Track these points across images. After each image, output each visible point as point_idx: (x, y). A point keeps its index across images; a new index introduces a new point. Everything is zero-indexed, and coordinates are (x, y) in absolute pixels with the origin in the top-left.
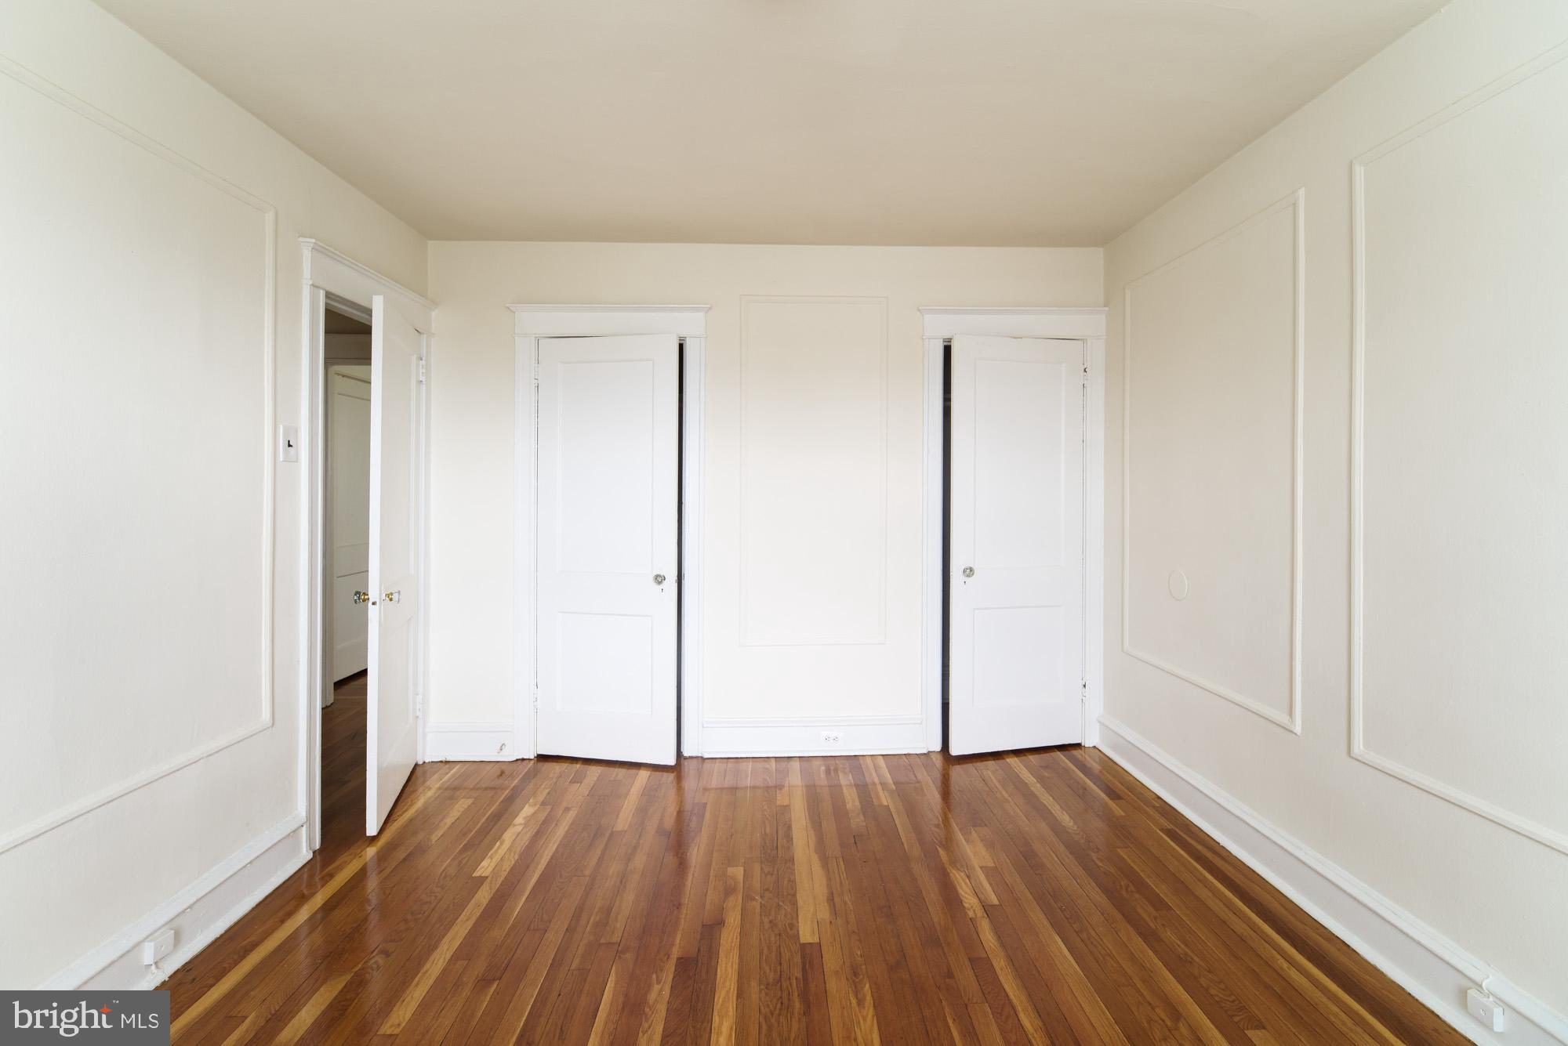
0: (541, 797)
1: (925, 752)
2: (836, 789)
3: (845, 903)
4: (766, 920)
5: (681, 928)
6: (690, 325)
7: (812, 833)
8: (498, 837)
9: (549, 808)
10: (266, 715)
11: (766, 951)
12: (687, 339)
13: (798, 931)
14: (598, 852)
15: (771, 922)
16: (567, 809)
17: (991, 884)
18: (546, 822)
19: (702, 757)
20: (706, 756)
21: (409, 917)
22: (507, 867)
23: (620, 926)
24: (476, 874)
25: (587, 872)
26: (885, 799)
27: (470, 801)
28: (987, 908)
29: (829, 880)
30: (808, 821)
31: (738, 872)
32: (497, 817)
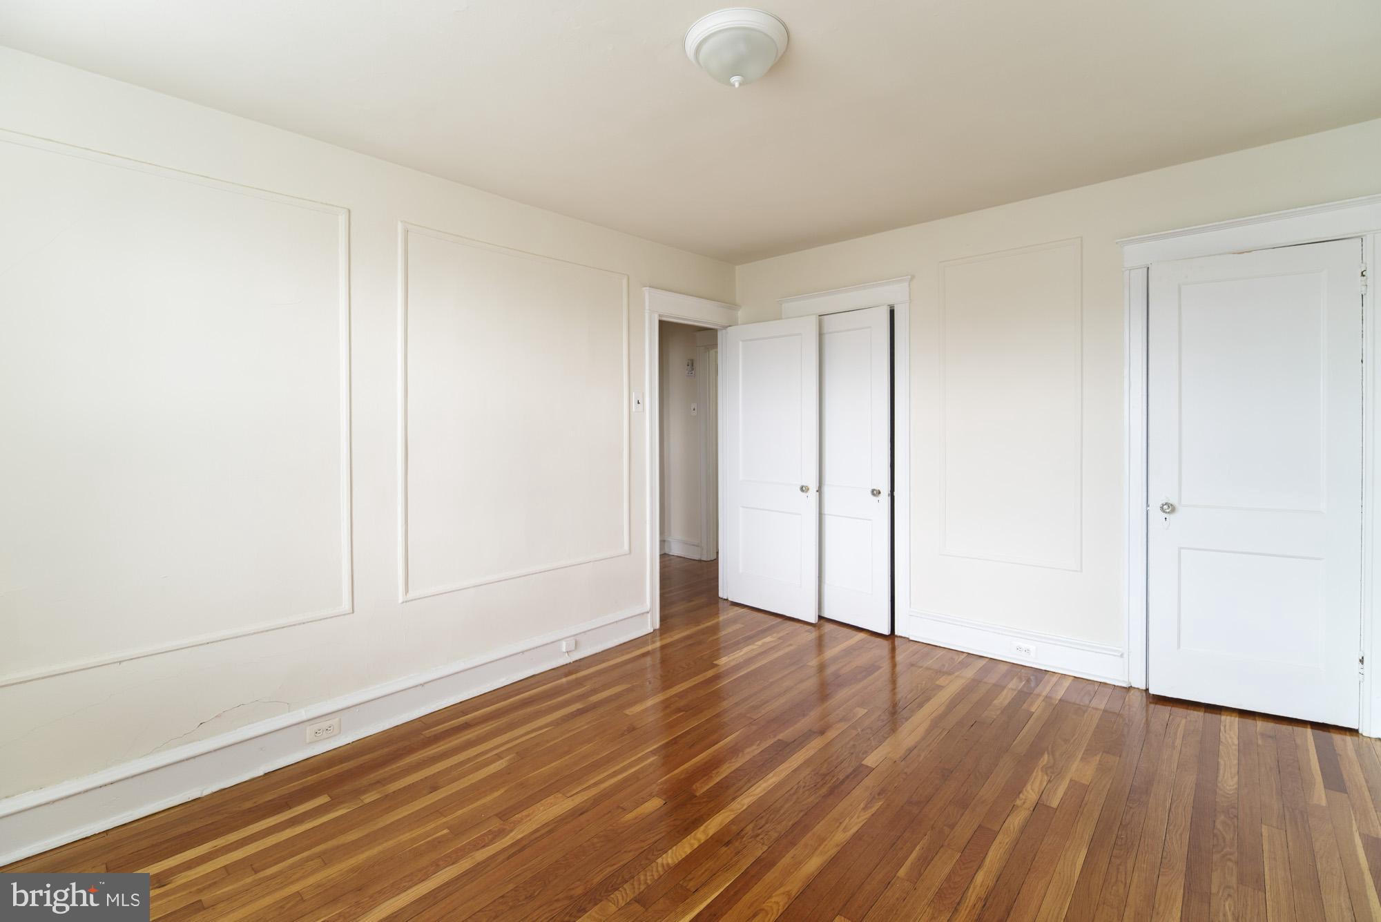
0: (781, 634)
1: (1125, 685)
2: (998, 688)
3: (919, 756)
4: (852, 743)
5: (796, 726)
6: (895, 293)
7: (943, 708)
8: (741, 649)
9: (782, 641)
10: (626, 547)
11: (834, 758)
12: (895, 306)
13: (866, 758)
14: (786, 672)
15: (854, 745)
16: (791, 645)
17: (1065, 794)
18: (772, 648)
19: (908, 638)
20: (911, 638)
21: (671, 671)
22: (733, 664)
23: (763, 712)
24: (715, 662)
25: (771, 680)
26: (1036, 707)
27: (743, 626)
28: (1039, 806)
29: (923, 739)
30: (948, 701)
31: (861, 712)
32: (750, 638)
